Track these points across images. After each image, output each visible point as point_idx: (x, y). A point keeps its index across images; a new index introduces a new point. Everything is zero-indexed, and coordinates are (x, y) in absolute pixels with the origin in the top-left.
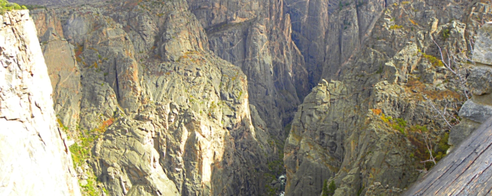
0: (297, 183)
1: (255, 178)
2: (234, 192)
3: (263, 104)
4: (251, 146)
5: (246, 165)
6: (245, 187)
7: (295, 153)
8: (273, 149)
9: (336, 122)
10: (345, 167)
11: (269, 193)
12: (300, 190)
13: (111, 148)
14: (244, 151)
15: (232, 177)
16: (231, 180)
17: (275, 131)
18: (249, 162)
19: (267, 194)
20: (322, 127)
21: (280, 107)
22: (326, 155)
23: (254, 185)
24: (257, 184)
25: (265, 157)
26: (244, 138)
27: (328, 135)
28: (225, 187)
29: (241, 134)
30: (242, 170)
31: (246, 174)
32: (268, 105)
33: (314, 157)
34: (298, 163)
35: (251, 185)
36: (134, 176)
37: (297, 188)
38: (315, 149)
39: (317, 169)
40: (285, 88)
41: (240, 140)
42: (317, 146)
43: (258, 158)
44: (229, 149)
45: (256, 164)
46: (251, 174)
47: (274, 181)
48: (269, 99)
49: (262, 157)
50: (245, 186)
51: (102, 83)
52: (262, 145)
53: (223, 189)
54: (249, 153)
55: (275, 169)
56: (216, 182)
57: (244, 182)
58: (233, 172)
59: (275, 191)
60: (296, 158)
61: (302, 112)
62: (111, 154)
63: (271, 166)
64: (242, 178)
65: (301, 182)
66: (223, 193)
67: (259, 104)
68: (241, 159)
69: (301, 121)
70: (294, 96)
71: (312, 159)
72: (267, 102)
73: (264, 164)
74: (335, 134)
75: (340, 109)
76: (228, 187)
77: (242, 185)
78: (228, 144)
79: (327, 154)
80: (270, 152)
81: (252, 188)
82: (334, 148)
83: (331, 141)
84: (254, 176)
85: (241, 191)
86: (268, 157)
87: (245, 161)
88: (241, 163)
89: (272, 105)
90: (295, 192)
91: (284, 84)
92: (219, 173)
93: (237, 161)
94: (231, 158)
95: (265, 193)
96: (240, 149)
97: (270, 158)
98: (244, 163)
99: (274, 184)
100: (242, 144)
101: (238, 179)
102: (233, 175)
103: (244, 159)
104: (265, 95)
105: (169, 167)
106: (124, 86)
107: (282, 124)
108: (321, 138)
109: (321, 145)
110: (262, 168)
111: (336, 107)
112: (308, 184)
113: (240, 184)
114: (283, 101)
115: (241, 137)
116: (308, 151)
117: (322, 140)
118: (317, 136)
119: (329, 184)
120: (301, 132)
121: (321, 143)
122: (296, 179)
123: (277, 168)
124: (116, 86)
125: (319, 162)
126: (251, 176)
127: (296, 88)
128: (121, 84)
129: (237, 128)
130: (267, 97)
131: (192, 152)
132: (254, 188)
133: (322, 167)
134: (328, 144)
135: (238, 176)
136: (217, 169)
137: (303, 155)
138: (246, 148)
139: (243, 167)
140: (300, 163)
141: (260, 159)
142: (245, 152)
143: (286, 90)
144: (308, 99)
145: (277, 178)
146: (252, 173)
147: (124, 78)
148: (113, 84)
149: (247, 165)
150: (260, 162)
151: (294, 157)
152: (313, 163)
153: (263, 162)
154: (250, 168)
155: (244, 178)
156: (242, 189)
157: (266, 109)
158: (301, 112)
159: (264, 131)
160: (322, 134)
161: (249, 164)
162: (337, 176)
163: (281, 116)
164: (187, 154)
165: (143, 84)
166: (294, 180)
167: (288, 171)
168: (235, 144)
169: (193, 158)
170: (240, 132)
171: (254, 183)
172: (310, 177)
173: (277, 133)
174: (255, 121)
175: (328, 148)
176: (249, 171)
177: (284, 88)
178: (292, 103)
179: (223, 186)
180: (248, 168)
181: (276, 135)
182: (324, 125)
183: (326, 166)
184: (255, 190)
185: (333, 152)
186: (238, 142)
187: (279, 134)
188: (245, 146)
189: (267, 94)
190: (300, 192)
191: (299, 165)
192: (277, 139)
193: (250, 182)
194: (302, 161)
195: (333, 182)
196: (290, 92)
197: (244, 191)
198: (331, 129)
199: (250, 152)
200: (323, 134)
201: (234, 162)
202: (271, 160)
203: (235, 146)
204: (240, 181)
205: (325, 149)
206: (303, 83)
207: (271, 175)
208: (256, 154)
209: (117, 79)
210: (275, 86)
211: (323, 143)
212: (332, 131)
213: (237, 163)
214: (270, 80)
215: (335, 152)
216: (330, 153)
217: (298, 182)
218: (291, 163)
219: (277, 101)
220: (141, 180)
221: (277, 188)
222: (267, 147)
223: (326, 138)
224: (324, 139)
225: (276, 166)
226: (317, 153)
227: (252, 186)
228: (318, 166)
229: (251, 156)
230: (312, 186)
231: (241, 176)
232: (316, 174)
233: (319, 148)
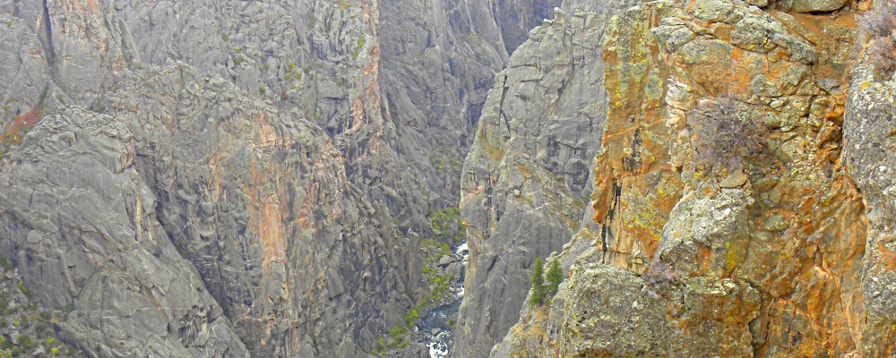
0: (493, 264)
1: (398, 252)
2: (344, 285)
3: (421, 70)
4: (387, 171)
5: (374, 220)
6: (373, 275)
7: (489, 191)
8: (444, 179)
9: (587, 115)
10: (588, 226)
11: (432, 287)
12: (501, 280)
13: (35, 182)
14: (371, 184)
15: (340, 249)
16: (337, 258)
17: (451, 137)
18: (383, 213)
19: (429, 290)
20: (553, 126)
21: (463, 76)
22: (563, 195)
23: (396, 268)
24: (403, 266)
25: (423, 200)
26: (369, 154)
27: (568, 146)
28: (322, 274)
29: (363, 144)
30: (365, 233)
31: (375, 243)
32: (432, 71)
33: (534, 200)
34: (494, 216)
35: (387, 268)
36: (95, 252)
37: (492, 276)
38: (536, 180)
39: (539, 229)
40: (476, 29)
41: (360, 159)
42: (540, 172)
43: (406, 202)
44: (330, 181)
45: (403, 218)
46: (386, 241)
47: (445, 259)
48: (434, 57)
49: (415, 201)
50: (372, 271)
51: (9, 20)
52: (417, 171)
53: (317, 281)
54: (383, 190)
55: (447, 228)
56: (298, 263)
57: (371, 260)
58: (341, 238)
59: (447, 282)
60: (489, 203)
61: (506, 89)
62: (34, 198)
63: (438, 222)
64: (365, 252)
65: (502, 261)
66: (317, 289)
67: (411, 68)
68: (361, 205)
69: (501, 111)
70: (496, 47)
71: (528, 206)
72: (431, 64)
73: (422, 217)
74: (584, 144)
75: (596, 81)
76: (330, 275)
77: (364, 269)
78: (328, 168)
79: (564, 192)
80: (436, 186)
81: (390, 275)
82: (582, 177)
83: (574, 160)
84: (396, 247)
85: (362, 284)
86: (432, 198)
87: (372, 211)
88: (361, 214)
89: (443, 70)
90: (487, 285)
91: (474, 18)
92: (306, 240)
93: (353, 212)
94: (336, 204)
95: (422, 286)
96: (360, 180)
97: (435, 202)
98: (369, 215)
99: (445, 266)
100: (366, 167)
101: (355, 253)
102: (341, 245)
103: (369, 205)
104: (424, 47)
105: (182, 227)
106: (63, 26)
107: (465, 117)
108: (551, 154)
109: (550, 170)
110: (416, 227)
111: (587, 78)
112: (519, 265)
113: (359, 266)
114: (469, 60)
115: (363, 151)
116: (519, 184)
117: (553, 159)
118: (542, 147)
119: (547, 269)
120: (501, 138)
121: (549, 165)
122: (491, 253)
123: (454, 227)
124: (44, 26)
125: (544, 212)
126: (387, 247)
127: (503, 30)
128: (57, 23)
129: (354, 129)
130: (428, 51)
131: (238, 191)
132: (394, 275)
133: (553, 225)
134: (567, 168)
135: (353, 246)
136: (300, 231)
137: (507, 195)
138: (376, 178)
139: (367, 224)
140: (499, 214)
141: (411, 204)
142: (373, 187)
143: (478, 33)
144: (519, 58)
145: (453, 249)
146: (391, 241)
147: (65, 7)
148: (38, 23)
149: (377, 218)
150: (410, 212)
151: (484, 200)
152: (530, 215)
153: (419, 212)
154: (384, 228)
155: (369, 251)
156: (366, 278)
157: (428, 81)
158: (502, 89)
159: (421, 135)
160: (553, 145)
161: (381, 218)
162: (568, 248)
163: (466, 97)
164: (225, 196)
165: (113, 22)
166: (484, 257)
167: (472, 234)
168: (347, 167)
169: (240, 204)
170: (360, 139)
171: (396, 264)
172: (522, 248)
173: (455, 140)
174: (399, 111)
175: (566, 176)
176: (381, 236)
177: (472, 30)
178: (492, 65)
179: (317, 271)
180: (379, 227)
181: (451, 145)
182: (557, 122)
183: (562, 222)
184: (399, 280)
185: (580, 187)
186: (356, 164)
187: (459, 142)
188: (373, 173)
189: (429, 44)
190: (500, 286)
191: (498, 220)
192: (453, 156)
193: (385, 261)
194: (504, 208)
195: (556, 264)
196: (488, 40)
197: (372, 282)
198: (574, 131)
199: (385, 187)
200: (556, 144)
201: (345, 212)
202: (438, 207)
203: (348, 175)
204: (361, 259)
205: (559, 180)
206: (521, 16)
207: (438, 244)
208: (400, 194)
209: (46, 9)
210: (451, 24)
211: (555, 164)
212: (579, 137)
213: (350, 216)
214: (436, 9)
215: (583, 187)
216: (573, 189)
217: (495, 260)
218: (478, 214)
219: (454, 61)
220: (112, 261)
221: (452, 274)
222: (428, 174)
223: (563, 152)
224: (558, 155)
225: (451, 221)
226: (541, 190)
227: (391, 270)
228: (543, 222)
229: (389, 196)
230: (528, 270)
231: (363, 246)
232: (538, 242)
233: (545, 177)
